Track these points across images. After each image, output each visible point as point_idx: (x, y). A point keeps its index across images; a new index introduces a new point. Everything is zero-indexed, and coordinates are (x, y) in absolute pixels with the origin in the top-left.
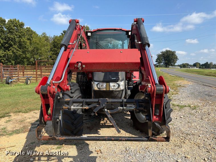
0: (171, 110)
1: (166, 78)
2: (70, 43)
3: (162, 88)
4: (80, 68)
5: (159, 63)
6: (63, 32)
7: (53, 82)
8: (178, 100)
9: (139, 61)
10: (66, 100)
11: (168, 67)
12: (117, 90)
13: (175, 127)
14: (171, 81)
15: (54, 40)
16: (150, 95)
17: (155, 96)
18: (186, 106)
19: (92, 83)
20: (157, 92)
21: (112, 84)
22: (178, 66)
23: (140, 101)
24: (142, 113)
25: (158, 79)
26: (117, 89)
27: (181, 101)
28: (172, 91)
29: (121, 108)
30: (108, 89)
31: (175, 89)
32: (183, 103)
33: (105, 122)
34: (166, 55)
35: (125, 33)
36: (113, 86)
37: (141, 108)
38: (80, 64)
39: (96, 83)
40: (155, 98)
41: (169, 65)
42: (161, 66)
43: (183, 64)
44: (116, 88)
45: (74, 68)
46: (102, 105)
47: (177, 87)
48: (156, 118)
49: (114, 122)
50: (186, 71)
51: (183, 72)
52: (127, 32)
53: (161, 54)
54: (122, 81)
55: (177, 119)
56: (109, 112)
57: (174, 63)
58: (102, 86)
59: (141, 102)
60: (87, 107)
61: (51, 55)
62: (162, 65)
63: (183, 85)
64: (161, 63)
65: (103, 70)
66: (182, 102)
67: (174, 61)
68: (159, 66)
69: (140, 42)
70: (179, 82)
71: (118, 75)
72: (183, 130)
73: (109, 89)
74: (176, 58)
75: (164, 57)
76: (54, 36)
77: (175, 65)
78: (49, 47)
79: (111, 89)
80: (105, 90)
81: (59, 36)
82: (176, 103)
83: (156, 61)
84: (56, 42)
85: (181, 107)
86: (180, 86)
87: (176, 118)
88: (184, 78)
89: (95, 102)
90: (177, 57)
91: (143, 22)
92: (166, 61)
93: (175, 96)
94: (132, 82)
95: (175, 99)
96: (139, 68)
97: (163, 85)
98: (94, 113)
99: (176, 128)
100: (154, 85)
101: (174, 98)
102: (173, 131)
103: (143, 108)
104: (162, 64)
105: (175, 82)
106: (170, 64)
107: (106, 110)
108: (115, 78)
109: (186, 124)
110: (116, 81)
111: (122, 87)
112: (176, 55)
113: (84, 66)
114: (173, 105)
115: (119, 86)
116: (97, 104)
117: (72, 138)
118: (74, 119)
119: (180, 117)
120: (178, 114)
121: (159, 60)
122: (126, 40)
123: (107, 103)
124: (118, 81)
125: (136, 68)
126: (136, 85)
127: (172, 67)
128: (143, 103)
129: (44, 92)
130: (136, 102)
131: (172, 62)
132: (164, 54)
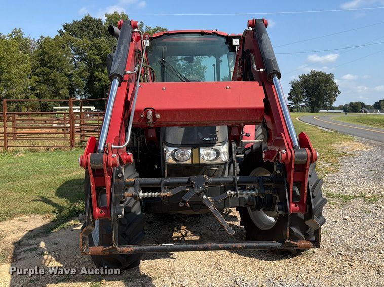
0: (324, 202)
1: (313, 138)
2: (129, 72)
3: (305, 153)
4: (151, 121)
5: (296, 102)
6: (62, 28)
7: (113, 146)
8: (339, 183)
9: (262, 105)
10: (127, 180)
11: (317, 112)
12: (214, 162)
13: (332, 237)
14: (325, 142)
15: (41, 47)
16: (285, 167)
17: (293, 167)
18: (355, 197)
19: (165, 149)
20: (297, 160)
21: (203, 151)
22: (340, 108)
23: (267, 179)
24: (265, 211)
25: (298, 138)
26: (213, 160)
27: (346, 186)
28: (325, 166)
29: (232, 192)
30: (196, 162)
31: (332, 161)
32: (349, 191)
33: (184, 234)
34: (312, 82)
35: (224, 40)
36: (206, 155)
37: (267, 191)
38: (151, 112)
39: (171, 149)
40: (293, 171)
41: (319, 107)
42: (299, 110)
43: (351, 103)
44: (211, 159)
45: (138, 119)
46: (197, 187)
47: (337, 158)
48: (296, 206)
49: (221, 216)
50: (358, 121)
51: (351, 123)
52: (229, 39)
53: (299, 80)
54: (223, 143)
55: (336, 222)
56: (211, 200)
57: (331, 102)
58: (183, 154)
59: (268, 182)
60: (168, 192)
61: (34, 85)
62: (302, 106)
63: (351, 153)
64: (301, 101)
65: (195, 123)
66: (346, 189)
67: (330, 97)
68: (296, 110)
69: (262, 70)
70: (342, 145)
71: (215, 132)
72: (348, 243)
73: (199, 161)
74: (336, 90)
75: (306, 88)
76: (42, 37)
77: (333, 105)
78: (28, 66)
79: (202, 162)
80: (189, 162)
81: (53, 38)
82: (334, 191)
83: (288, 98)
84: (46, 53)
85: (346, 199)
86: (344, 153)
87: (334, 220)
88: (354, 136)
89: (182, 184)
90: (337, 88)
91: (266, 26)
92: (310, 96)
93: (332, 177)
94: (242, 146)
95: (332, 183)
96: (261, 119)
97: (307, 149)
98: (184, 202)
99: (334, 239)
100: (292, 149)
101: (331, 181)
102: (330, 246)
103: (271, 191)
104: (303, 104)
105: (332, 145)
106: (322, 105)
107: (205, 196)
108: (209, 139)
109: (355, 232)
110: (210, 144)
111: (224, 157)
112: (334, 83)
113: (158, 116)
114: (329, 194)
115: (218, 153)
116: (187, 187)
117: (147, 247)
118: (125, 225)
119: (344, 219)
120: (339, 212)
121: (294, 95)
122: (226, 56)
123: (206, 184)
124: (214, 145)
125: (257, 118)
126: (250, 152)
127: (326, 111)
128: (271, 182)
129: (96, 165)
130: (258, 181)
131: (325, 99)
132: (306, 81)
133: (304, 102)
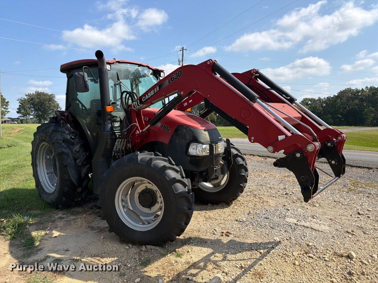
5: (25, 115)
34: (37, 100)
41: (45, 119)
42: (29, 122)
53: (26, 97)
62: (31, 119)
64: (29, 114)
67: (53, 112)
68: (25, 122)
75: (33, 104)
83: (18, 112)
90: (58, 105)
92: (37, 111)
104: (31, 117)
106: (47, 118)
112: (56, 102)
121: (23, 109)
131: (50, 113)
132: (32, 99)
133: (32, 115)
